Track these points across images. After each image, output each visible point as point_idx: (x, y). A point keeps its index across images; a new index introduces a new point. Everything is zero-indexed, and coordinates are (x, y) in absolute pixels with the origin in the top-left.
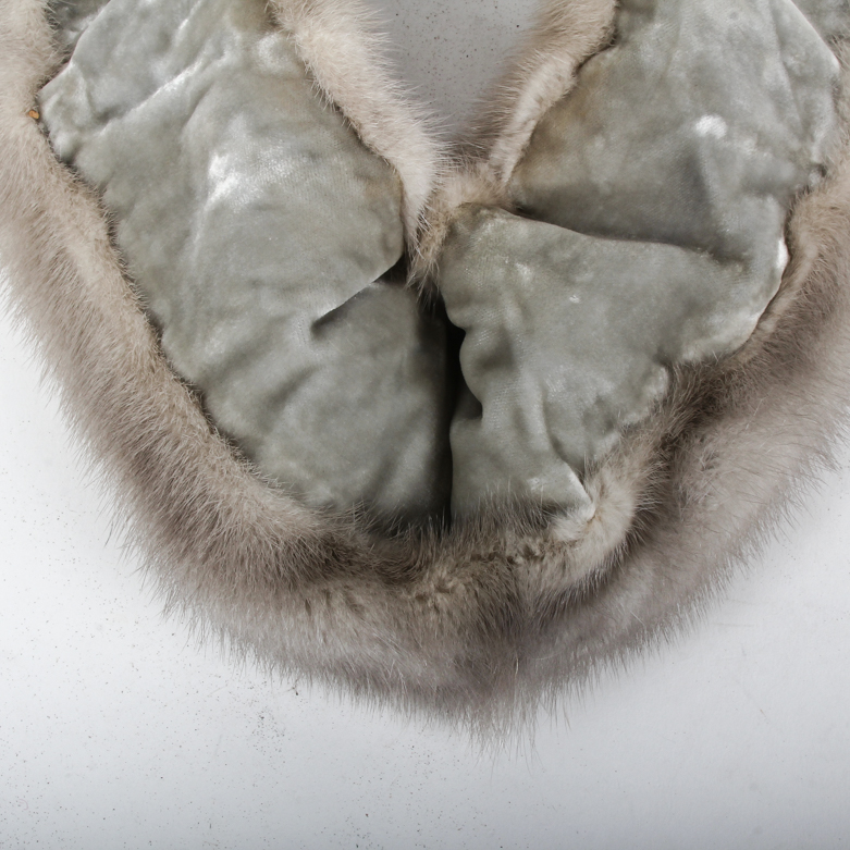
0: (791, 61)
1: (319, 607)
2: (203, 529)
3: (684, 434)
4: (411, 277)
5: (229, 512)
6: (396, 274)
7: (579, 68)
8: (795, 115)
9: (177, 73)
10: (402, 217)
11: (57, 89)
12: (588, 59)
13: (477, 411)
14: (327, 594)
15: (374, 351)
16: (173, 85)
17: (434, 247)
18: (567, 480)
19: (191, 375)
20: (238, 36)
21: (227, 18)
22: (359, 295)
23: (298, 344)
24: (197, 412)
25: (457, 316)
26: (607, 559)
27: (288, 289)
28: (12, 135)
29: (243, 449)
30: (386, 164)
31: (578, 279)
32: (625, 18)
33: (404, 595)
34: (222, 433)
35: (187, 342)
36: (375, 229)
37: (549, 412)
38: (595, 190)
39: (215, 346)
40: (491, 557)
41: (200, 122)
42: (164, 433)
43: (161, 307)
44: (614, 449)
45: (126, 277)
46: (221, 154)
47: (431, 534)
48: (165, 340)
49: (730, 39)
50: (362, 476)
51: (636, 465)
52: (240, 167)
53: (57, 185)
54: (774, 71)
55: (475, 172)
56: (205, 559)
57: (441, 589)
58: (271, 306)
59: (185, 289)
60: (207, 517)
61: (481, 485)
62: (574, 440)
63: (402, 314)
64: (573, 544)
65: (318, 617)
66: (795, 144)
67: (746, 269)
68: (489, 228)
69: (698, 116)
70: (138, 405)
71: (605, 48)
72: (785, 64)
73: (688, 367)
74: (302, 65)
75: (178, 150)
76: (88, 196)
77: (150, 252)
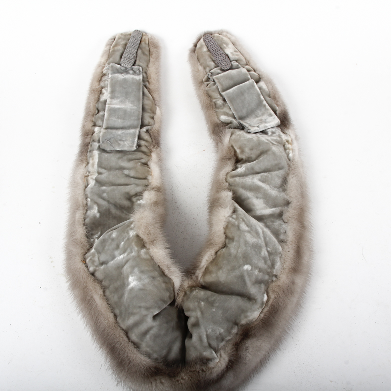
0: (269, 249)
1: (154, 383)
2: (127, 364)
3: (240, 342)
4: (176, 304)
5: (133, 360)
6: (173, 304)
7: (216, 253)
8: (269, 263)
9: (121, 255)
10: (174, 291)
11: (90, 256)
12: (218, 250)
13: (191, 337)
14: (156, 380)
15: (167, 323)
16: (120, 258)
17: (182, 297)
18: (212, 353)
19: (124, 328)
20: (136, 249)
21: (133, 244)
22: (164, 309)
23: (149, 321)
24: (126, 337)
25: (187, 314)
26: (222, 372)
27: (147, 309)
28: (79, 267)
29: (136, 346)
30: (170, 279)
31: (215, 305)
32: (227, 241)
33: (174, 380)
34: (132, 342)
35: (124, 320)
36: (167, 294)
37: (208, 336)
38: (220, 282)
39: (131, 321)
40: (194, 371)
41: (126, 268)
42: (118, 342)
43: (117, 312)
44: (224, 345)
45: (108, 304)
46: (132, 276)
47: (180, 365)
48: (118, 319)
49: (252, 246)
50: (164, 352)
51: (229, 349)
52: (137, 280)
53: (90, 280)
54: (264, 252)
55: (192, 278)
56: (127, 372)
57: (182, 379)
58: (144, 312)
59: (123, 307)
60: (128, 361)
61: (192, 354)
62: (214, 344)
63: (174, 313)
64: (213, 368)
65: (154, 385)
66: (269, 270)
67: (256, 302)
68: (194, 293)
69: (244, 265)
70: (112, 335)
71: (223, 248)
72: (267, 250)
73: (242, 325)
74: (151, 257)
75: (121, 273)
76: (98, 283)
77: (114, 298)
